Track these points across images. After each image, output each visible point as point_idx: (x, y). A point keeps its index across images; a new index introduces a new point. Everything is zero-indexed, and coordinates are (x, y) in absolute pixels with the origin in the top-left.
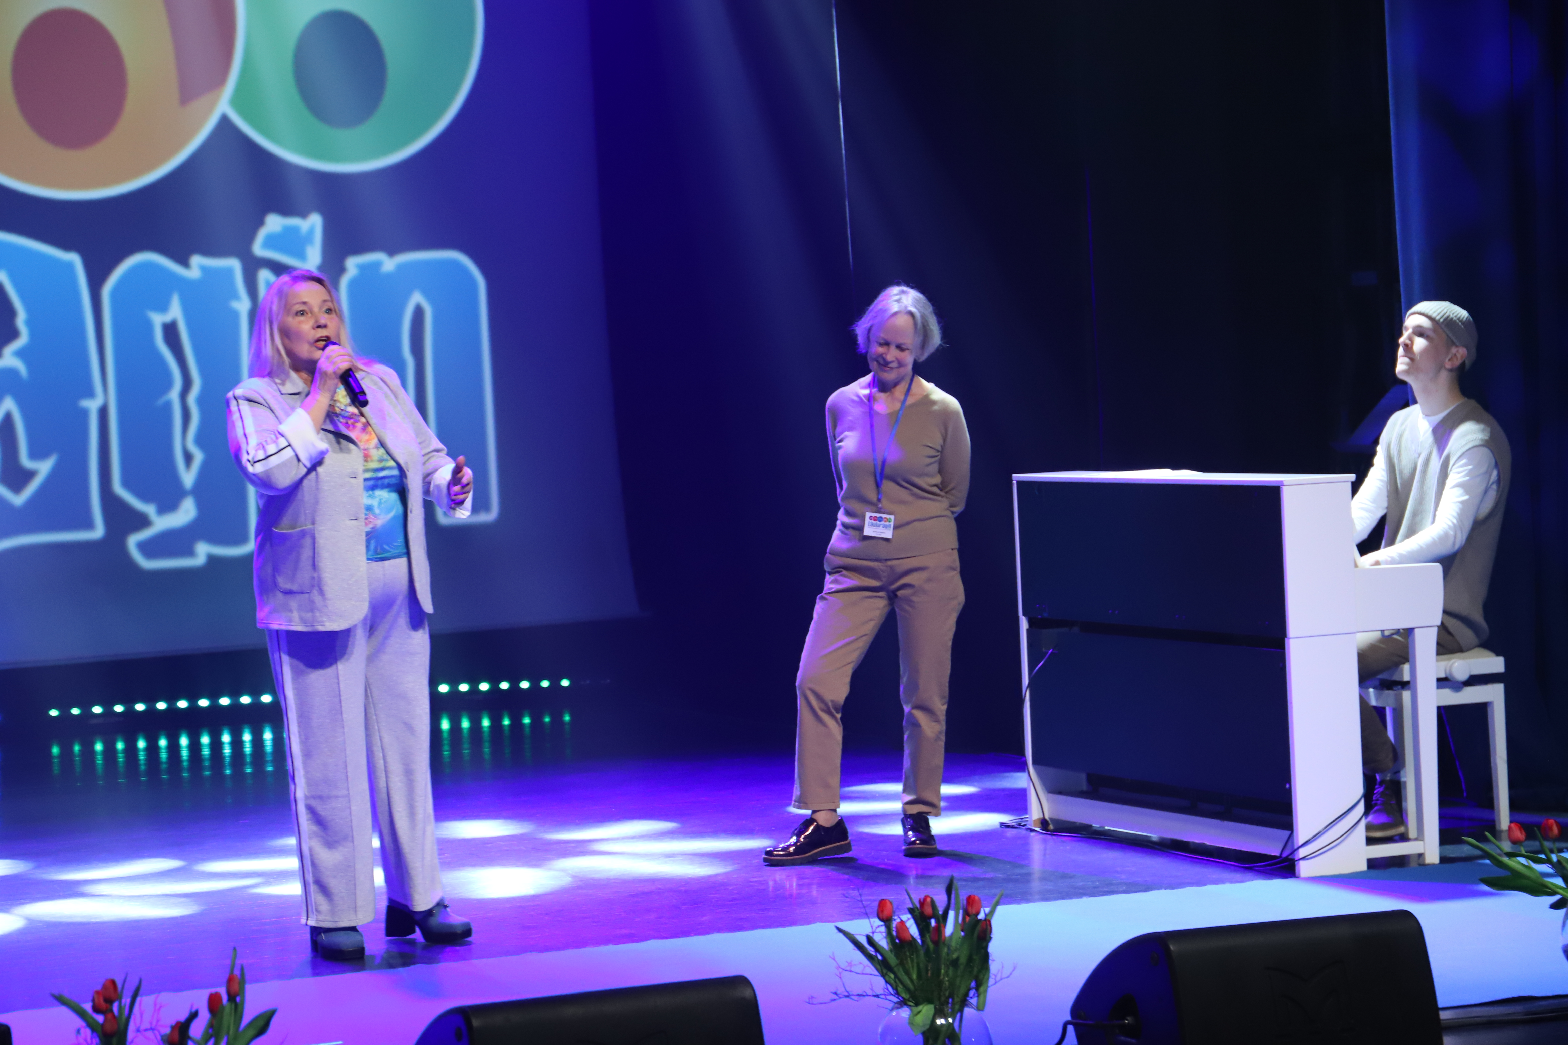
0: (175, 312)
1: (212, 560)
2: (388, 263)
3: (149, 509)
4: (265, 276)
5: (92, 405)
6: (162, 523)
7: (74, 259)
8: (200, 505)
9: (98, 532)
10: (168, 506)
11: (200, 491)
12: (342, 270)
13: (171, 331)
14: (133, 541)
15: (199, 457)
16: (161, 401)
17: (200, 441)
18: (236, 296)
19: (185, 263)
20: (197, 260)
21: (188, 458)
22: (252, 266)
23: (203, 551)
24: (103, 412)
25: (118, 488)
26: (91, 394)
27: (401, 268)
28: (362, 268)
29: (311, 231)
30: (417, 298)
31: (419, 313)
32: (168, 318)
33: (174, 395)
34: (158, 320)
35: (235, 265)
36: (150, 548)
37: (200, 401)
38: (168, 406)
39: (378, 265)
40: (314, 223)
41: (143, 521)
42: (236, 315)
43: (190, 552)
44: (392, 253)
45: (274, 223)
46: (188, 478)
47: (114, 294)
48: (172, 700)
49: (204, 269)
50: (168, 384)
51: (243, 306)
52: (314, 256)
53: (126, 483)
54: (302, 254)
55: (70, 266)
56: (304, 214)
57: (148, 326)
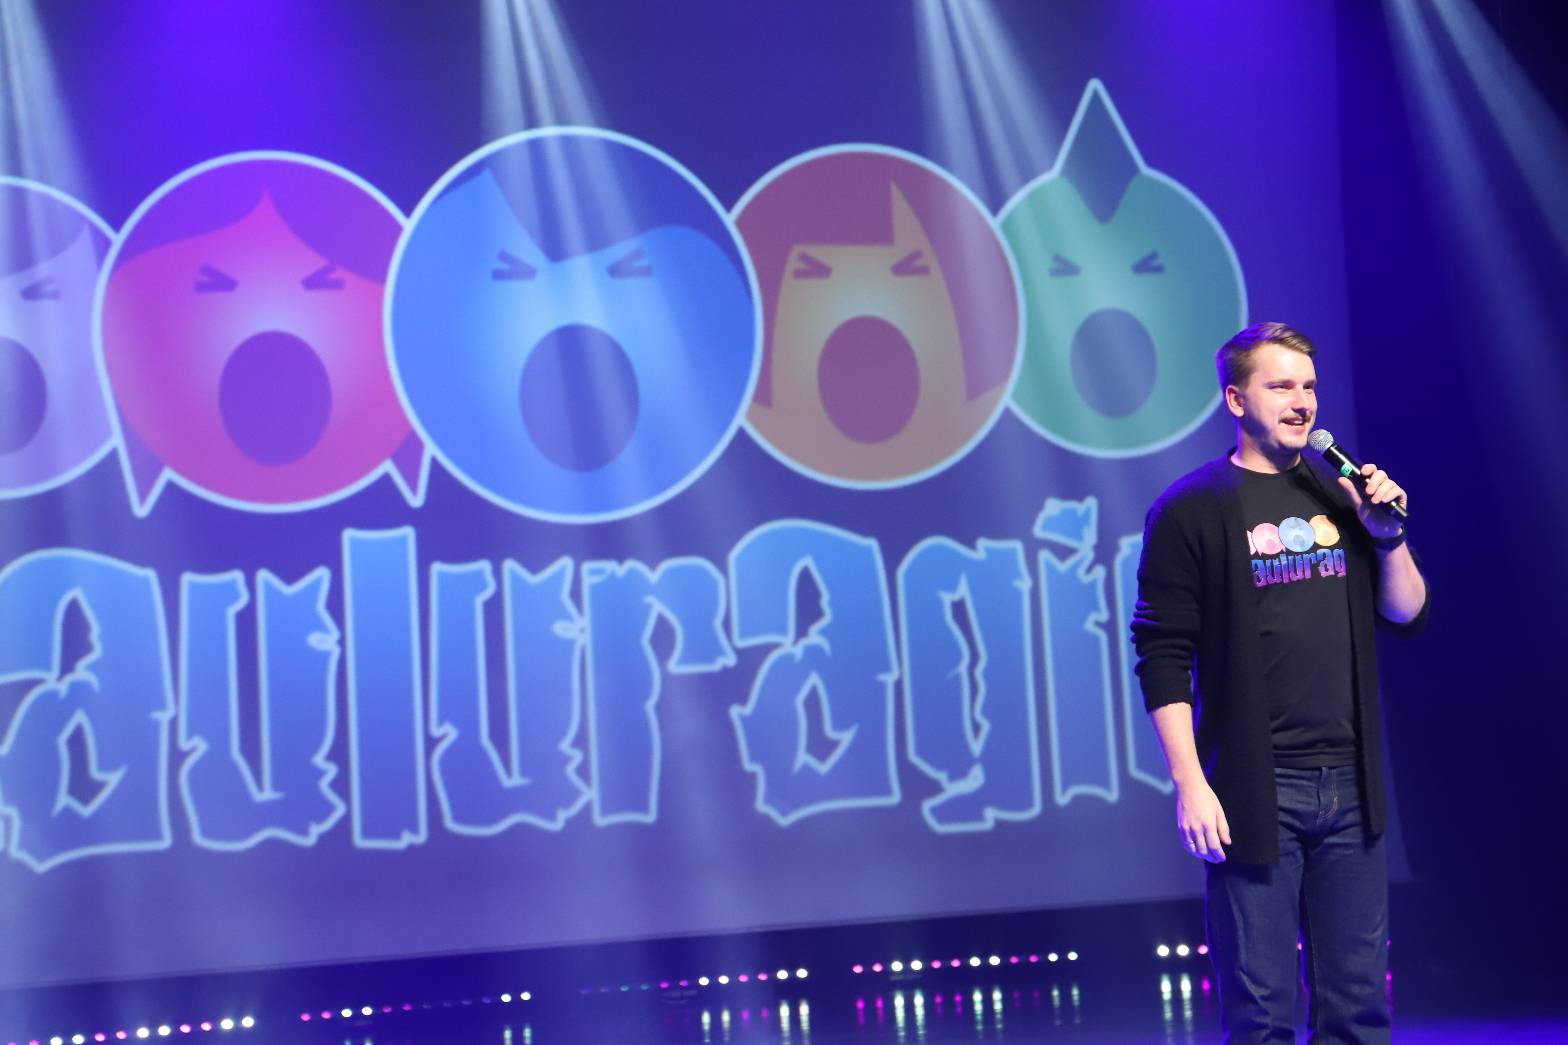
0: (963, 591)
1: (1000, 824)
3: (941, 776)
4: (1045, 556)
5: (889, 679)
6: (953, 789)
7: (872, 543)
8: (988, 772)
9: (895, 798)
10: (958, 773)
11: (988, 759)
12: (1115, 549)
13: (959, 608)
14: (927, 806)
15: (986, 727)
16: (951, 674)
17: (986, 712)
18: (1018, 575)
19: (971, 545)
20: (983, 543)
21: (976, 728)
22: (1033, 547)
23: (991, 816)
24: (899, 686)
25: (913, 757)
26: (887, 668)
29: (1087, 514)
32: (956, 597)
33: (963, 668)
34: (947, 599)
35: (1017, 546)
36: (943, 813)
37: (987, 674)
38: (957, 679)
40: (1090, 506)
41: (935, 788)
42: (1018, 593)
43: (980, 818)
45: (1053, 507)
46: (977, 747)
47: (908, 575)
48: (965, 957)
49: (989, 551)
50: (957, 659)
51: (1024, 584)
52: (1090, 536)
53: (920, 752)
54: (1079, 537)
55: (868, 550)
56: (1080, 498)
57: (939, 604)
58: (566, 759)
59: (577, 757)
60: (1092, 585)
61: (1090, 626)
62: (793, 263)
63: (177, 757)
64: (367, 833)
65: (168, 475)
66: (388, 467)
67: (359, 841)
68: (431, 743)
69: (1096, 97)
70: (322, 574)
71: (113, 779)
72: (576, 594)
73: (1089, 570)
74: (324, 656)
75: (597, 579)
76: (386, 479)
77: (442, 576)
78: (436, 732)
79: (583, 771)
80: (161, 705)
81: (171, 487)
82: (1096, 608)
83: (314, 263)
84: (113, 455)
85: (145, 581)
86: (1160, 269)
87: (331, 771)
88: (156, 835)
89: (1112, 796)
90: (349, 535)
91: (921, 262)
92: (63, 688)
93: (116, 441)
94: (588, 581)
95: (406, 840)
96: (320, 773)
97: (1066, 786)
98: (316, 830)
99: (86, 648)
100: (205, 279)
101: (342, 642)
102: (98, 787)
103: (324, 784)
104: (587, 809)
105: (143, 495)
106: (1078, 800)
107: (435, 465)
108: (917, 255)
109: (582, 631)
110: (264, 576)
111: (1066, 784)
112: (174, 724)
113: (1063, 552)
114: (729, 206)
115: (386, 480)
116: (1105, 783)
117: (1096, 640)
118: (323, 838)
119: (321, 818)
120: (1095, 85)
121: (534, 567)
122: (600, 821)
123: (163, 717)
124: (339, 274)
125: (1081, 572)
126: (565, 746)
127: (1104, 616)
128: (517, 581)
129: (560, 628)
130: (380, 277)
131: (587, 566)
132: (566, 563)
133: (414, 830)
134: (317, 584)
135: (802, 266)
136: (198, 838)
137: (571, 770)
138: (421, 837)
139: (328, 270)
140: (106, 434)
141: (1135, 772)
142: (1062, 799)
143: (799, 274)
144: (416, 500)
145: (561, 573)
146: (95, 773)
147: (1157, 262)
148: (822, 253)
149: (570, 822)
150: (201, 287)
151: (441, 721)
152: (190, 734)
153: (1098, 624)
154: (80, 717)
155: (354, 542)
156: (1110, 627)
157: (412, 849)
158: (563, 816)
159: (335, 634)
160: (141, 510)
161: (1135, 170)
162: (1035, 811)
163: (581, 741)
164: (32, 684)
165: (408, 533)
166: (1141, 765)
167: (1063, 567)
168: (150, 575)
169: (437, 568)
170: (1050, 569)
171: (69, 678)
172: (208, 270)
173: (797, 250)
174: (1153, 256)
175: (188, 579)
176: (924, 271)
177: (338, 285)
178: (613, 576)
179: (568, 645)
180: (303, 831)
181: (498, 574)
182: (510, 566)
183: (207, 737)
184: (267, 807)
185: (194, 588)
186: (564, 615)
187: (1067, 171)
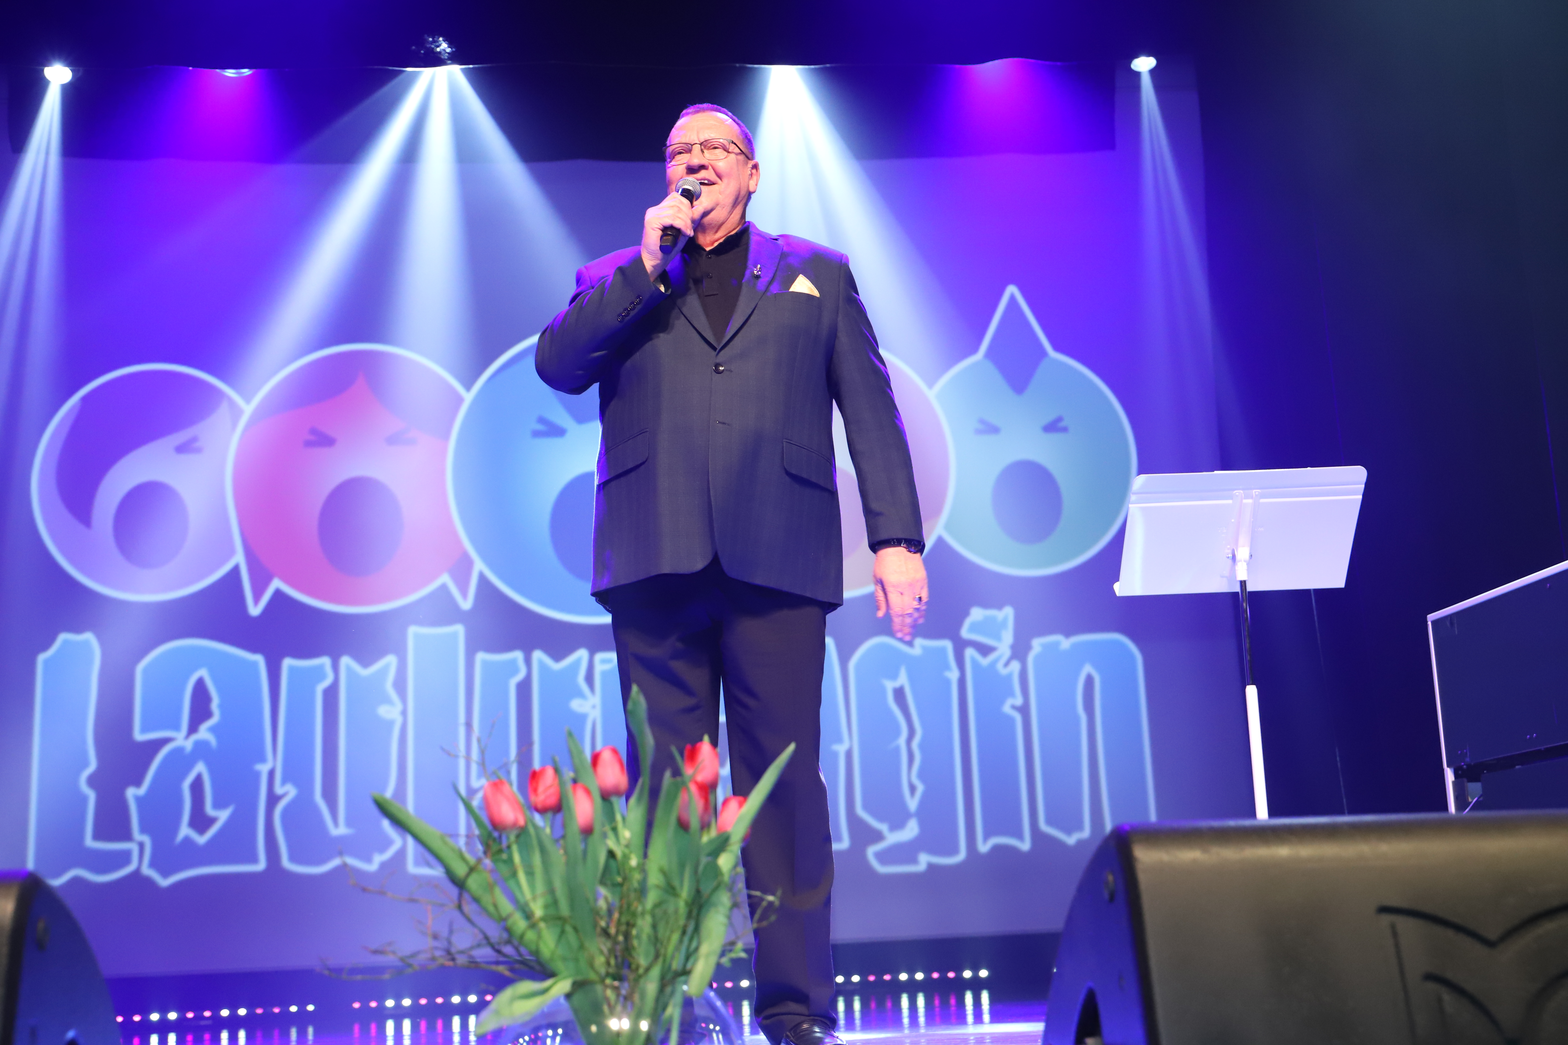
0: (903, 679)
1: (931, 867)
2: (1065, 643)
3: (883, 827)
4: (970, 653)
5: (841, 749)
6: (893, 838)
8: (922, 824)
9: (845, 844)
10: (897, 825)
11: (922, 814)
12: (1028, 648)
13: (899, 694)
14: (871, 851)
15: (920, 788)
16: (892, 746)
17: (921, 775)
18: (947, 667)
20: (920, 642)
21: (913, 789)
22: (960, 646)
23: (924, 860)
24: (849, 755)
25: (860, 811)
26: (839, 740)
27: (1075, 646)
28: (1045, 646)
29: (1005, 620)
30: (1088, 669)
31: (1089, 681)
32: (897, 684)
33: (902, 741)
34: (890, 686)
35: (947, 645)
36: (884, 857)
37: (921, 746)
38: (897, 750)
39: (1057, 644)
40: (1008, 613)
41: (878, 837)
42: (948, 682)
43: (914, 861)
44: (1068, 634)
45: (977, 614)
46: (913, 804)
47: (858, 667)
48: (895, 973)
49: (924, 648)
50: (898, 733)
51: (953, 675)
52: (1008, 638)
53: (866, 807)
54: (998, 638)
56: (1000, 607)
57: (883, 691)
60: (1009, 677)
61: (1007, 709)
63: (273, 799)
65: (277, 584)
66: (445, 579)
67: (411, 868)
69: (1012, 299)
70: (390, 661)
71: (223, 816)
72: (589, 679)
73: (1007, 664)
74: (390, 724)
75: (608, 667)
76: (444, 587)
77: (485, 663)
80: (262, 759)
81: (278, 593)
82: (1012, 694)
83: (396, 425)
84: (236, 570)
85: (255, 664)
86: (1065, 430)
88: (254, 860)
89: (1025, 845)
90: (413, 631)
92: (188, 745)
93: (239, 558)
94: (598, 668)
97: (986, 837)
98: (378, 859)
99: (208, 715)
100: (312, 438)
101: (404, 713)
102: (212, 821)
103: (386, 824)
105: (257, 598)
106: (996, 849)
107: (482, 578)
109: (594, 707)
110: (346, 661)
111: (987, 836)
112: (271, 774)
113: (985, 650)
115: (443, 589)
116: (1020, 836)
117: (1011, 720)
118: (383, 865)
119: (382, 849)
120: (1012, 290)
121: (558, 656)
123: (264, 769)
124: (414, 433)
125: (1000, 666)
127: (1019, 701)
128: (543, 667)
129: (576, 705)
130: (446, 436)
131: (599, 657)
132: (582, 654)
134: (386, 669)
136: (286, 863)
139: (406, 431)
140: (232, 552)
141: (1044, 827)
142: (984, 847)
144: (466, 604)
145: (578, 662)
146: (209, 810)
147: (1062, 424)
150: (307, 444)
151: (480, 775)
152: (284, 782)
153: (1014, 707)
154: (200, 768)
155: (417, 636)
156: (1024, 710)
159: (399, 706)
160: (255, 610)
161: (1044, 354)
162: (961, 856)
164: (165, 741)
165: (459, 630)
166: (1049, 822)
167: (985, 662)
168: (259, 659)
169: (481, 657)
170: (974, 663)
171: (194, 737)
172: (314, 431)
174: (1060, 419)
175: (288, 663)
177: (412, 442)
179: (582, 718)
180: (369, 860)
181: (528, 661)
182: (538, 655)
183: (296, 784)
184: (341, 839)
185: (292, 669)
186: (580, 695)
187: (989, 354)
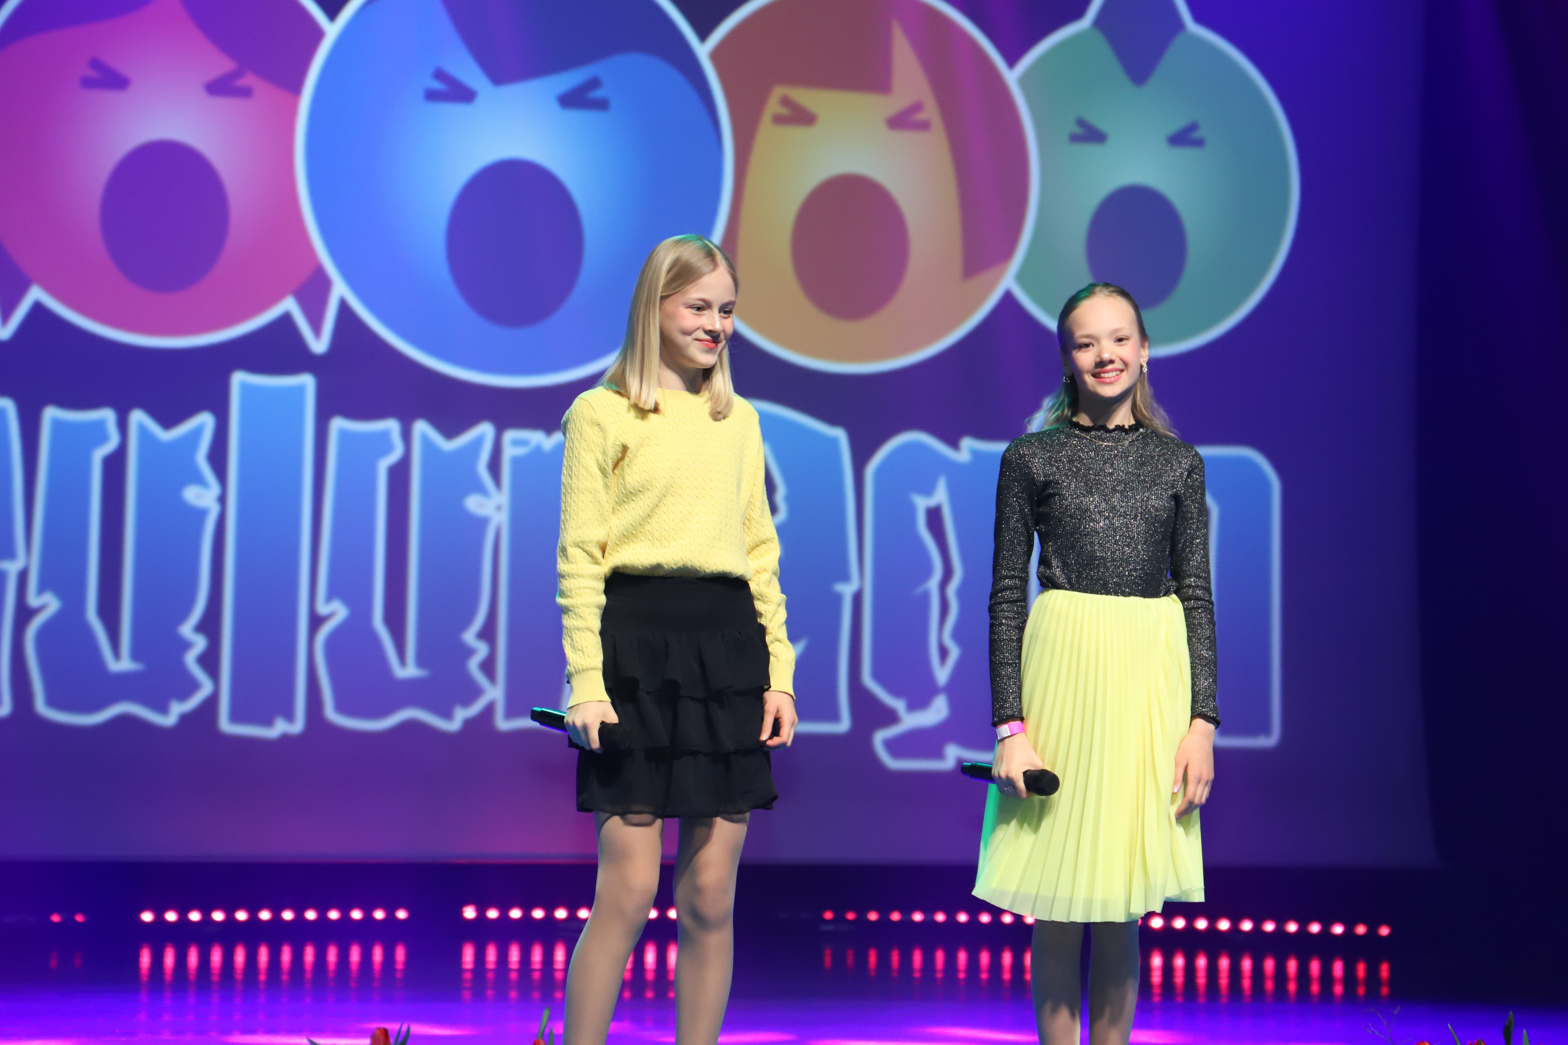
0: (941, 496)
1: (962, 765)
3: (898, 705)
5: (847, 590)
6: (911, 720)
7: (839, 434)
8: (953, 704)
9: (843, 725)
10: (918, 703)
11: (953, 689)
13: (934, 517)
14: (880, 737)
15: (954, 652)
16: (919, 590)
17: (957, 635)
19: (954, 444)
20: (968, 443)
21: (944, 653)
23: (953, 754)
24: (857, 598)
25: (868, 680)
26: (845, 577)
32: (932, 502)
33: (933, 584)
34: (922, 504)
36: (898, 746)
37: (961, 593)
38: (926, 596)
41: (891, 717)
43: (938, 754)
46: (942, 674)
47: (878, 473)
48: (907, 911)
49: (975, 454)
50: (927, 573)
53: (877, 675)
55: (834, 442)
57: (911, 510)
58: (469, 652)
59: (482, 650)
62: (773, 106)
63: (24, 614)
64: (236, 717)
65: (36, 294)
66: (289, 305)
67: (226, 725)
68: (316, 621)
70: (205, 420)
72: (494, 466)
74: (202, 514)
75: (521, 451)
76: (286, 318)
77: (343, 434)
78: (323, 609)
79: (488, 667)
80: (10, 554)
81: (38, 309)
83: (222, 65)
86: (1199, 143)
87: (200, 643)
90: (239, 379)
91: (921, 116)
94: (509, 452)
95: (279, 728)
96: (186, 645)
98: (177, 710)
100: (92, 73)
101: (222, 500)
103: (191, 659)
104: (489, 710)
105: (6, 315)
107: (344, 307)
108: (917, 107)
109: (499, 508)
110: (138, 417)
112: (23, 576)
114: (703, 34)
115: (286, 320)
118: (185, 719)
119: (184, 696)
121: (450, 431)
122: (503, 724)
123: (12, 568)
124: (249, 80)
126: (470, 637)
128: (428, 445)
129: (474, 504)
130: (296, 88)
131: (510, 435)
132: (485, 430)
133: (290, 717)
134: (199, 431)
135: (783, 111)
136: (41, 707)
137: (474, 665)
138: (297, 727)
139: (237, 74)
143: (779, 120)
144: (319, 345)
145: (479, 441)
147: (1196, 135)
148: (807, 97)
149: (469, 724)
150: (88, 83)
151: (330, 596)
152: (42, 589)
155: (245, 387)
157: (285, 739)
158: (461, 715)
159: (215, 488)
160: (3, 332)
161: (1180, 25)
163: (488, 633)
165: (307, 382)
168: (8, 408)
169: (338, 424)
172: (96, 64)
173: (778, 92)
174: (1193, 127)
175: (51, 414)
176: (924, 126)
177: (246, 93)
178: (538, 450)
179: (482, 523)
180: (163, 709)
181: (406, 436)
182: (421, 428)
183: (60, 593)
184: (124, 678)
185: (57, 424)
186: (479, 488)
187: (1100, 22)
